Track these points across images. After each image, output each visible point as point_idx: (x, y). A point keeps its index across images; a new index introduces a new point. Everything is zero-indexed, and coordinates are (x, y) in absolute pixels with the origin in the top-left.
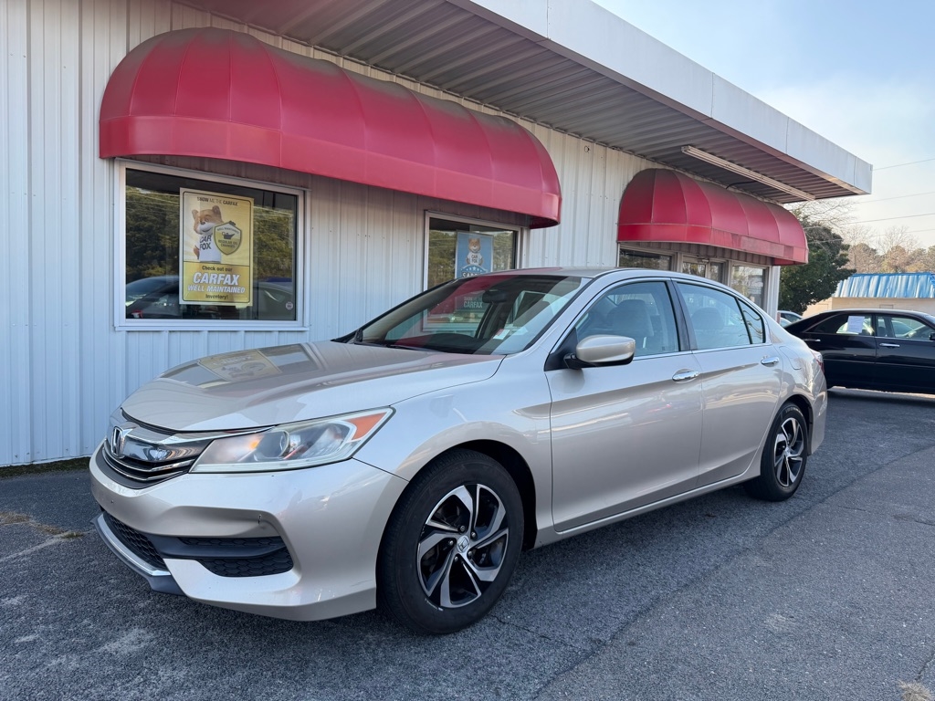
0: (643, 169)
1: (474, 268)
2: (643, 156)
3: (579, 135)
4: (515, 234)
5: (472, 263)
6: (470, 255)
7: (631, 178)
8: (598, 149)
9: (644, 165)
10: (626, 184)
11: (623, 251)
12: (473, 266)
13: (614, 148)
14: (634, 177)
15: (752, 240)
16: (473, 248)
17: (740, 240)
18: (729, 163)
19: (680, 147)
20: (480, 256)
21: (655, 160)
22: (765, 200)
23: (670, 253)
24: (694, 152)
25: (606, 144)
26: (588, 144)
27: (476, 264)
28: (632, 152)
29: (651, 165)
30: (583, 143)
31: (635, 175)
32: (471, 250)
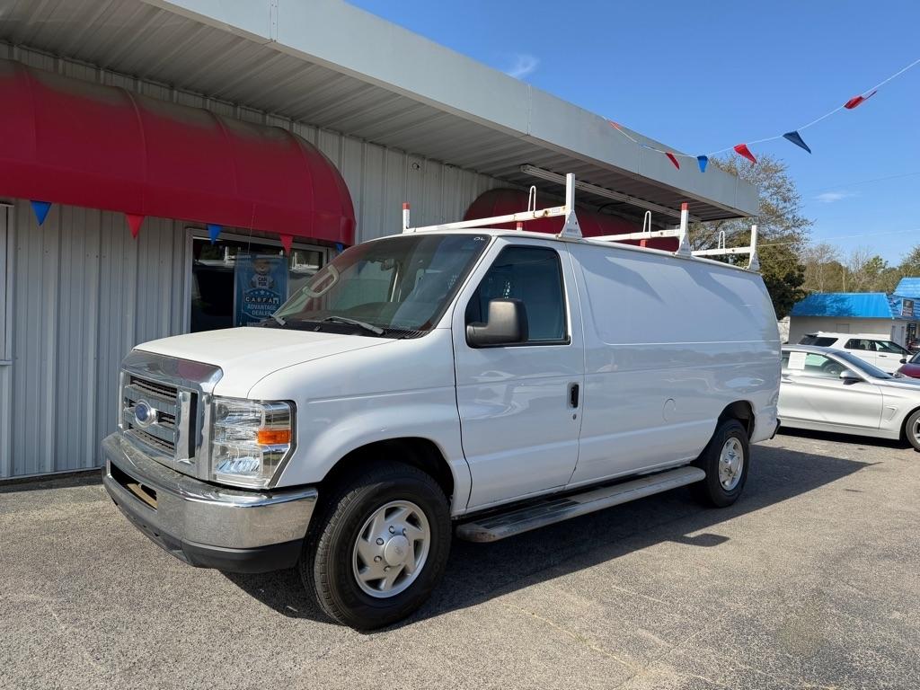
0: (491, 188)
2: (489, 175)
3: (402, 151)
4: (321, 254)
5: (258, 286)
6: (256, 278)
7: (474, 199)
8: (434, 167)
9: (491, 184)
10: (469, 204)
12: (260, 289)
13: (452, 166)
14: (478, 198)
16: (260, 269)
19: (518, 166)
20: (270, 279)
21: (504, 178)
24: (534, 172)
25: (438, 161)
26: (419, 161)
27: (266, 287)
28: (473, 170)
29: (500, 184)
30: (411, 160)
31: (480, 194)
32: (257, 272)
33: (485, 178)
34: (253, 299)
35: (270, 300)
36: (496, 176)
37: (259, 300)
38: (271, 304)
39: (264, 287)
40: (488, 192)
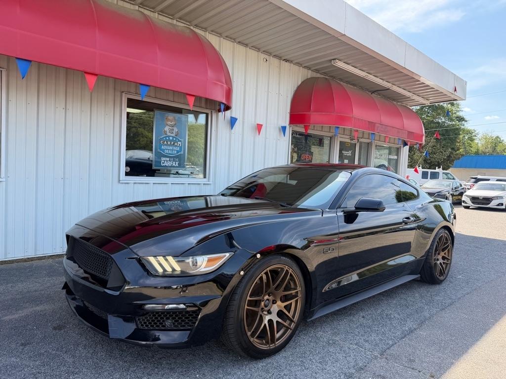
0: (309, 77)
1: (171, 138)
2: (308, 68)
3: (257, 49)
5: (168, 134)
6: (167, 129)
7: (300, 83)
8: (276, 61)
9: (309, 74)
10: (296, 87)
11: (294, 133)
12: (170, 136)
13: (286, 60)
14: (302, 83)
15: (384, 126)
16: (169, 123)
17: (374, 126)
18: (367, 74)
19: (331, 61)
20: (176, 130)
21: (317, 71)
22: (398, 104)
23: (330, 134)
24: (340, 64)
25: (279, 57)
26: (266, 57)
27: (173, 135)
28: (299, 64)
29: (314, 75)
30: (263, 56)
31: (303, 80)
32: (168, 125)
33: (306, 70)
34: (165, 143)
35: (176, 144)
36: (312, 69)
37: (169, 143)
38: (176, 146)
39: (172, 135)
40: (307, 79)
